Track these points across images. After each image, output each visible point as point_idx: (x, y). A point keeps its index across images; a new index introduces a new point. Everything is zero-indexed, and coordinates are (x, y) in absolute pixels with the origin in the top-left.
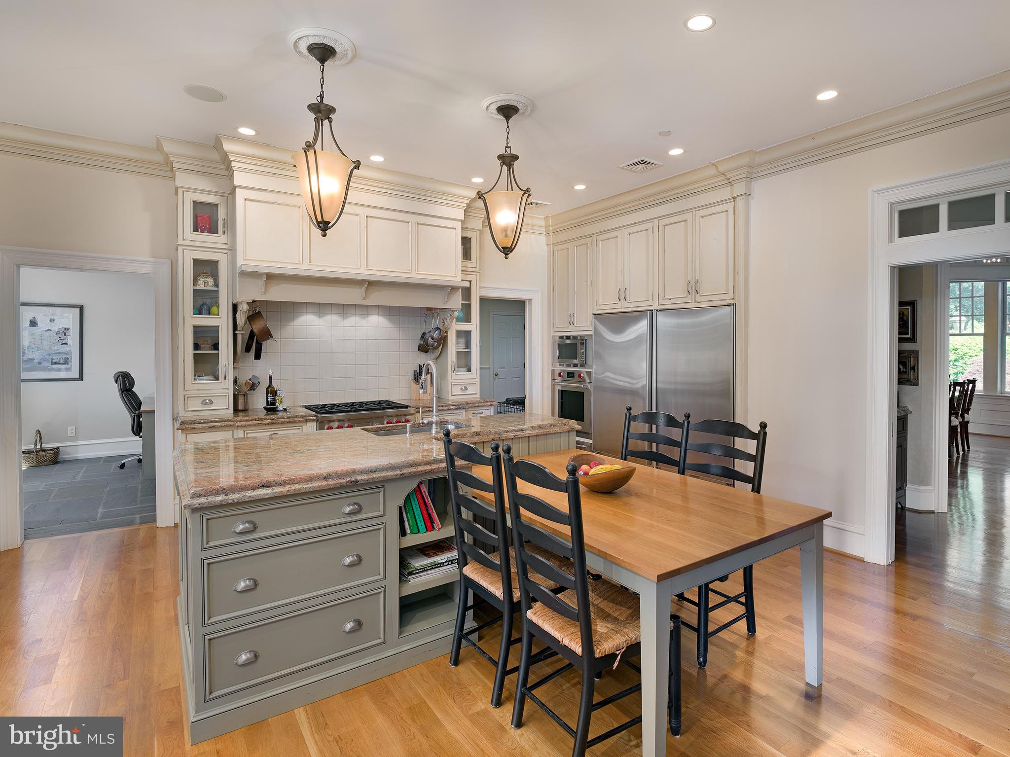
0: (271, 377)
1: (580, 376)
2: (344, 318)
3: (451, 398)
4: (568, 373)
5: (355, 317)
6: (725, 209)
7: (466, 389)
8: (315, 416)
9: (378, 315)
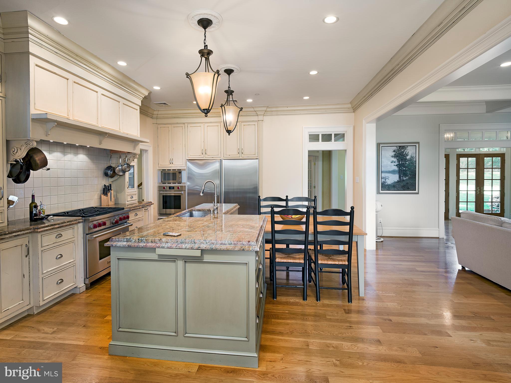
0: (33, 196)
1: (178, 188)
2: (64, 155)
3: (127, 203)
4: (169, 187)
5: (70, 155)
6: (254, 124)
7: (132, 197)
8: (82, 219)
9: (83, 154)
